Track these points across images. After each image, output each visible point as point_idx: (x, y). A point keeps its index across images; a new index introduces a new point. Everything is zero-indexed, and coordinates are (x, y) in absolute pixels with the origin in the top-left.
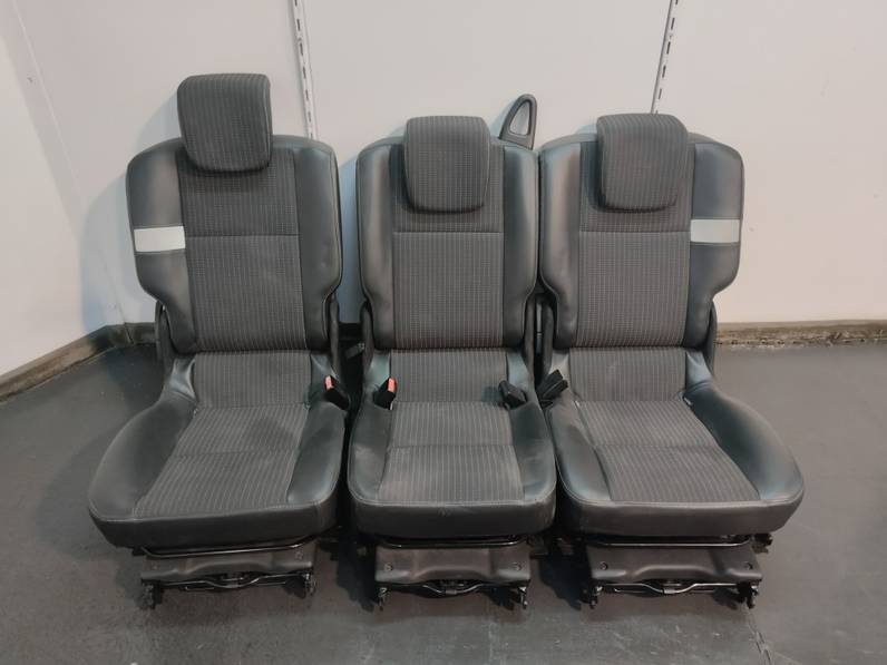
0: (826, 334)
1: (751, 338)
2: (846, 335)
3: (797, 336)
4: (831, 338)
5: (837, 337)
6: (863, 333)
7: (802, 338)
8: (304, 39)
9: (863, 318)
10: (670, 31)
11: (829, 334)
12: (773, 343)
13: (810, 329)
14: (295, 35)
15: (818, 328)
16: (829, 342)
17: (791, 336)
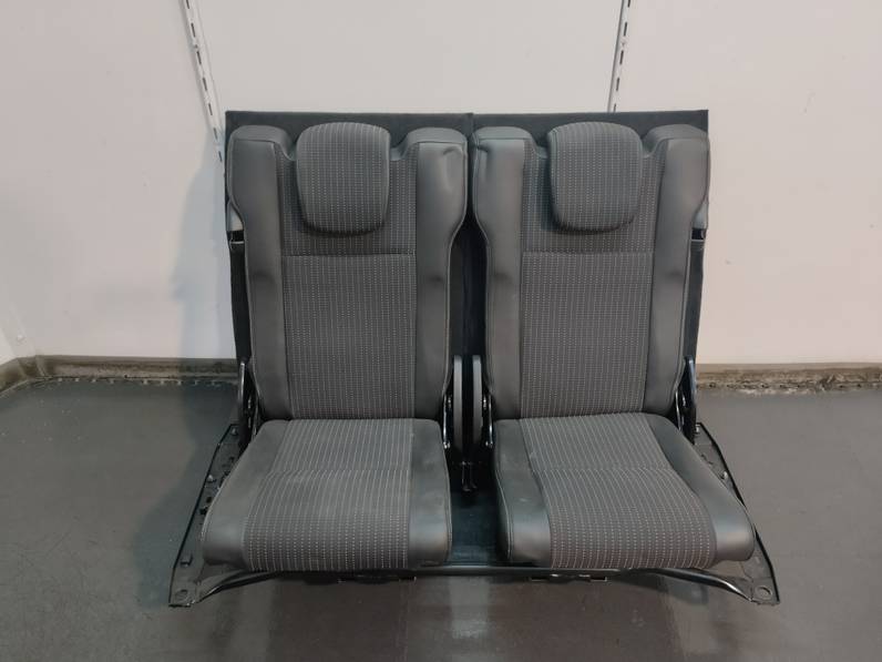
0: (817, 378)
1: (731, 381)
2: (841, 379)
3: (784, 379)
4: (823, 382)
5: (828, 381)
6: (860, 377)
7: (790, 382)
8: (201, 45)
9: (861, 361)
10: (622, 38)
11: (821, 378)
12: (757, 387)
13: (797, 373)
14: (190, 40)
15: (809, 371)
16: (821, 386)
17: (776, 379)
